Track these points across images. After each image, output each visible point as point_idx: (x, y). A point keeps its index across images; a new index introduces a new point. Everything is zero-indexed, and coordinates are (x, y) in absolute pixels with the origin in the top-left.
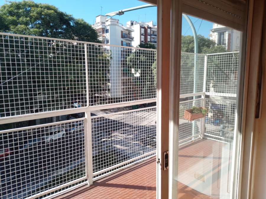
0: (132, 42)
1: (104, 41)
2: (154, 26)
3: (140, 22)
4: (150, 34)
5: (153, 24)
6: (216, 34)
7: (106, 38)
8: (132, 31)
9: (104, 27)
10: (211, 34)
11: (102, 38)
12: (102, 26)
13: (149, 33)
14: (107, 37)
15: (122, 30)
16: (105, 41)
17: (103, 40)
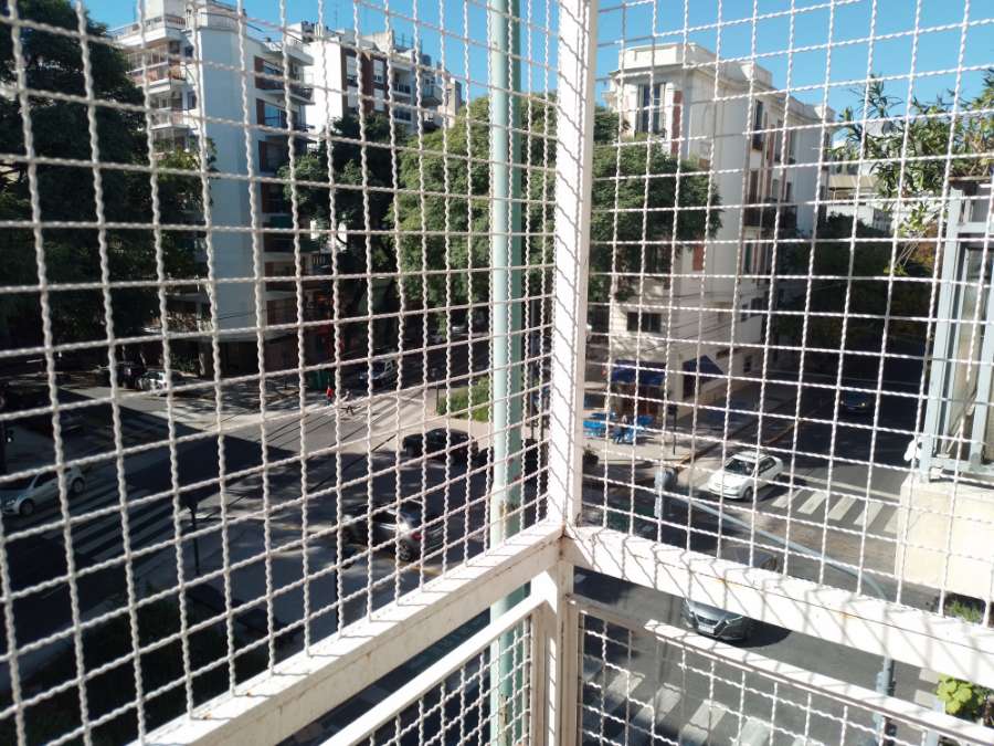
0: (308, 108)
1: (177, 97)
2: (399, 51)
3: (342, 32)
4: (382, 82)
5: (394, 42)
6: (632, 92)
7: (186, 85)
8: (302, 63)
9: (176, 37)
10: (614, 93)
11: (170, 83)
12: (168, 32)
13: (379, 78)
14: (190, 81)
15: (260, 55)
16: (181, 95)
17: (173, 94)
